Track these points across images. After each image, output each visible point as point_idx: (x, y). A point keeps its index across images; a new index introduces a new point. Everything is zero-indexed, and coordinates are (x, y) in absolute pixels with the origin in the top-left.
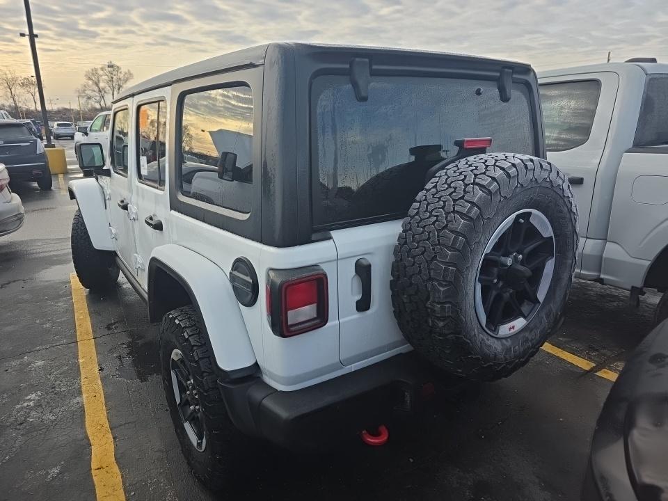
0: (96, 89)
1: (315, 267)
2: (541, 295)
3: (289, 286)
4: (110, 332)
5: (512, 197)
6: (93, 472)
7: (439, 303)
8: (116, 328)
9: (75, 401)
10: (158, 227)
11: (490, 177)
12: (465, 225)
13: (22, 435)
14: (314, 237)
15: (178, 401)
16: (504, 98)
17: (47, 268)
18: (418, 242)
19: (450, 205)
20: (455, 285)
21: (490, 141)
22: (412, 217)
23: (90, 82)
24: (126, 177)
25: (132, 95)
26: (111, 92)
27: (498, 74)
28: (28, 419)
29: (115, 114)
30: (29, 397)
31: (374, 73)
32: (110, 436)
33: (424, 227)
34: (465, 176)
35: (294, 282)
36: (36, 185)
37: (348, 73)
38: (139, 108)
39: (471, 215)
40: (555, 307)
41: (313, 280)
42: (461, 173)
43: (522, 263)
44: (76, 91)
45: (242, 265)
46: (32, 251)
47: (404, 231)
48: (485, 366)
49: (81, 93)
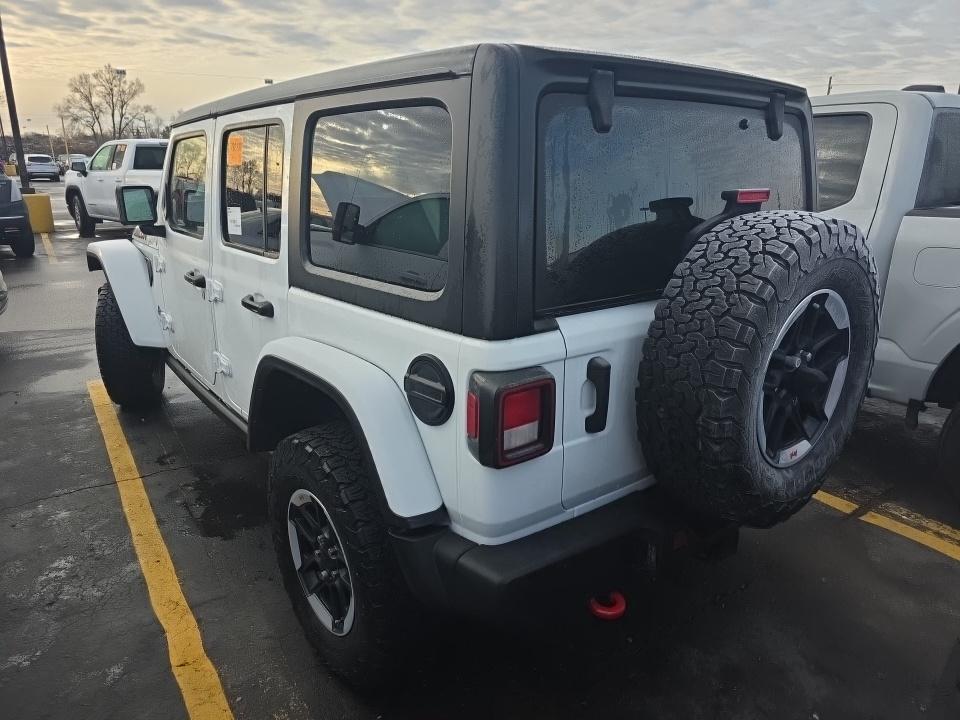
0: (86, 105)
1: (539, 369)
2: (829, 410)
3: (509, 394)
4: (164, 468)
5: (814, 272)
6: (176, 671)
7: (716, 419)
8: (173, 461)
9: (128, 569)
10: (267, 311)
11: (787, 243)
12: (757, 311)
13: (56, 620)
14: (537, 325)
15: (298, 564)
16: (774, 134)
17: (48, 375)
18: (685, 335)
19: (732, 283)
20: (739, 395)
21: (767, 193)
22: (672, 299)
23: (78, 96)
24: (201, 239)
25: (215, 116)
26: (110, 111)
27: (767, 100)
28: (61, 597)
29: (176, 143)
30: (56, 564)
31: (622, 93)
32: (191, 618)
33: (692, 313)
34: (749, 242)
35: (514, 390)
36: (8, 249)
37: (586, 91)
38: (226, 135)
39: (764, 297)
40: (845, 425)
41: (535, 387)
42: (741, 238)
43: (810, 364)
44: (55, 107)
45: (426, 366)
46: (20, 349)
47: (657, 318)
48: (764, 506)
49: (63, 112)
